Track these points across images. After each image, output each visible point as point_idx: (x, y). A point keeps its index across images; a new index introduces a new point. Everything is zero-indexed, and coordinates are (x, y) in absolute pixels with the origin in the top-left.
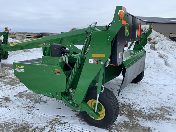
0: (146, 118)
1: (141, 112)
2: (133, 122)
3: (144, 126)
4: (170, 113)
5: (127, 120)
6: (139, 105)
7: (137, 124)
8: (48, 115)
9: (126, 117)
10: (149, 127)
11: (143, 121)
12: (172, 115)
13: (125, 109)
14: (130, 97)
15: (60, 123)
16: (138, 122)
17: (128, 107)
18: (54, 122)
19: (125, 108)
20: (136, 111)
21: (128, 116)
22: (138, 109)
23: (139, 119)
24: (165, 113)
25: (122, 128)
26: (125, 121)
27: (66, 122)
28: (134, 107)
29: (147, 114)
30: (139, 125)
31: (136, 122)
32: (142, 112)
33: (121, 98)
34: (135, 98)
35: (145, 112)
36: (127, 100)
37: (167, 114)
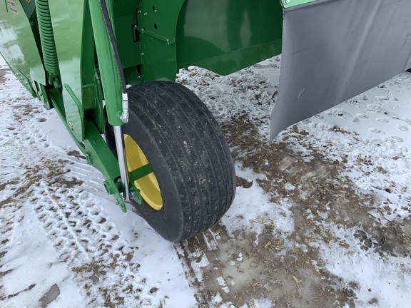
0: (369, 236)
1: (367, 203)
2: (303, 240)
3: (335, 270)
5: (285, 225)
6: (381, 169)
7: (313, 253)
8: (51, 143)
9: (289, 213)
10: (354, 285)
11: (347, 246)
13: (310, 174)
14: (366, 132)
15: (57, 181)
16: (323, 246)
17: (328, 169)
19: (312, 170)
20: (350, 192)
21: (300, 208)
22: (363, 185)
23: (339, 232)
25: (235, 257)
26: (269, 228)
27: (78, 179)
28: (353, 175)
29: (391, 217)
30: (314, 262)
31: (311, 244)
32: (372, 203)
33: (331, 126)
34: (383, 138)
35: (387, 208)
36: (345, 140)
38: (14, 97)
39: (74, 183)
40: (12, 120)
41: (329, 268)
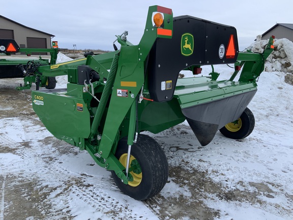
0: (222, 196)
1: (219, 185)
2: (196, 198)
3: (212, 207)
4: (271, 194)
5: (187, 194)
6: (222, 174)
7: (201, 202)
8: (70, 172)
9: (188, 190)
10: (219, 210)
11: (214, 199)
12: (273, 197)
13: (194, 177)
14: (214, 161)
15: (81, 185)
16: (204, 200)
17: (201, 175)
18: (74, 182)
19: (194, 175)
20: (211, 182)
21: (192, 189)
22: (216, 179)
23: (210, 195)
24: (262, 193)
25: (170, 205)
26: (182, 196)
27: (91, 184)
28: (211, 176)
29: (229, 190)
30: (202, 205)
31: (200, 200)
32: (221, 185)
33: (198, 160)
34: (221, 163)
35: (227, 187)
36: (206, 164)
37: (264, 195)
38: (40, 154)
39: (89, 186)
40: (44, 163)
41: (208, 206)
